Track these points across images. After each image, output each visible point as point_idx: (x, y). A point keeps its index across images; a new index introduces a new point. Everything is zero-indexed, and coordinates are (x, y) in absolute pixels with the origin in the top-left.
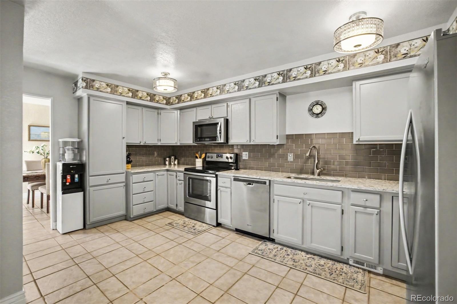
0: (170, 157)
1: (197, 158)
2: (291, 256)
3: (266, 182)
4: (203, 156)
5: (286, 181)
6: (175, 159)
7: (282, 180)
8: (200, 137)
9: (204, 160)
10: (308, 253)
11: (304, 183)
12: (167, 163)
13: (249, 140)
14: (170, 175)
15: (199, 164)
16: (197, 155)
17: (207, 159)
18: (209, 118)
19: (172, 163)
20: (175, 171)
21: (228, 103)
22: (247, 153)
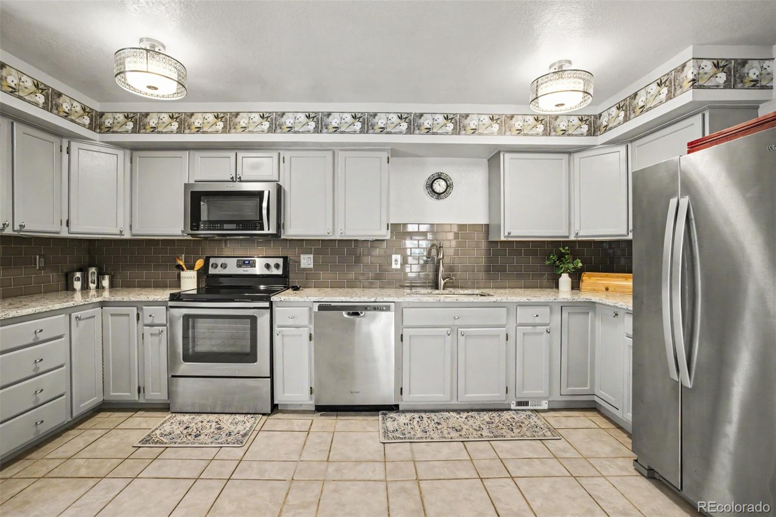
0: (84, 270)
1: (183, 270)
2: (444, 424)
3: (389, 306)
4: (200, 263)
5: (425, 301)
6: (101, 274)
7: (418, 300)
8: (206, 219)
9: (203, 273)
10: (458, 411)
11: (455, 301)
12: (78, 285)
13: (331, 229)
14: (112, 315)
15: (189, 282)
16: (181, 263)
17: (212, 271)
18: (231, 180)
19: (93, 286)
20: (135, 305)
21: (281, 152)
22: (312, 256)
